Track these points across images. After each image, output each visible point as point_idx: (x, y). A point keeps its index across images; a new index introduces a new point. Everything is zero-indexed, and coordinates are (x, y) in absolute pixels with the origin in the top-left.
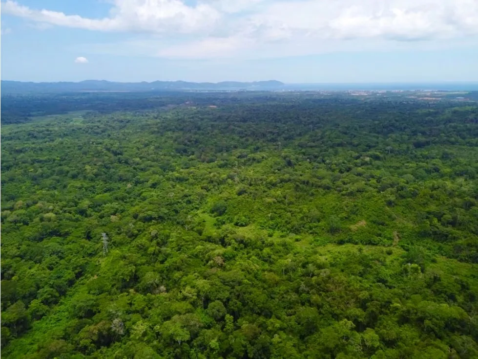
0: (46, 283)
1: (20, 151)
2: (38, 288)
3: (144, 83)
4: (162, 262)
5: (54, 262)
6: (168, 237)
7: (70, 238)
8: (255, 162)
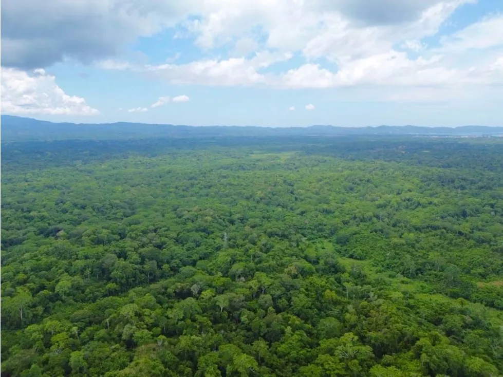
0: (178, 257)
1: (225, 177)
2: (172, 259)
3: (369, 128)
4: (257, 263)
5: (191, 247)
6: (273, 247)
7: (212, 236)
8: (420, 207)
